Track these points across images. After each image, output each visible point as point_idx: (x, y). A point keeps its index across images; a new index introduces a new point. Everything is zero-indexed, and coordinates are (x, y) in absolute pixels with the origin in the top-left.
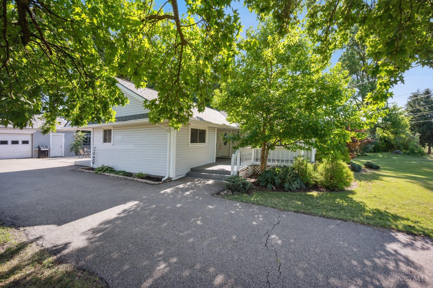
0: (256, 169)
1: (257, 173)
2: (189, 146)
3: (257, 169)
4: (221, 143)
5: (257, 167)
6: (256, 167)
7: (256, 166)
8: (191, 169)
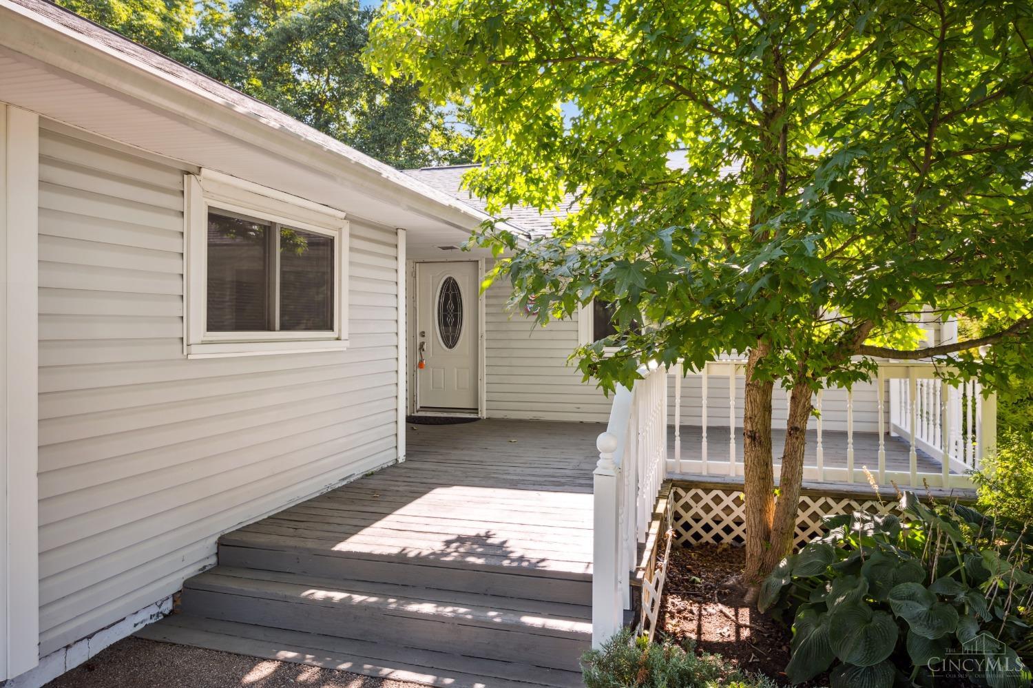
0: (687, 507)
1: (697, 536)
2: (198, 353)
3: (697, 509)
4: (423, 334)
5: (697, 498)
6: (687, 497)
7: (687, 485)
8: (224, 543)
